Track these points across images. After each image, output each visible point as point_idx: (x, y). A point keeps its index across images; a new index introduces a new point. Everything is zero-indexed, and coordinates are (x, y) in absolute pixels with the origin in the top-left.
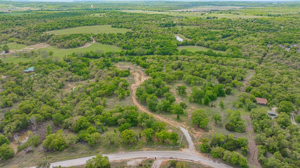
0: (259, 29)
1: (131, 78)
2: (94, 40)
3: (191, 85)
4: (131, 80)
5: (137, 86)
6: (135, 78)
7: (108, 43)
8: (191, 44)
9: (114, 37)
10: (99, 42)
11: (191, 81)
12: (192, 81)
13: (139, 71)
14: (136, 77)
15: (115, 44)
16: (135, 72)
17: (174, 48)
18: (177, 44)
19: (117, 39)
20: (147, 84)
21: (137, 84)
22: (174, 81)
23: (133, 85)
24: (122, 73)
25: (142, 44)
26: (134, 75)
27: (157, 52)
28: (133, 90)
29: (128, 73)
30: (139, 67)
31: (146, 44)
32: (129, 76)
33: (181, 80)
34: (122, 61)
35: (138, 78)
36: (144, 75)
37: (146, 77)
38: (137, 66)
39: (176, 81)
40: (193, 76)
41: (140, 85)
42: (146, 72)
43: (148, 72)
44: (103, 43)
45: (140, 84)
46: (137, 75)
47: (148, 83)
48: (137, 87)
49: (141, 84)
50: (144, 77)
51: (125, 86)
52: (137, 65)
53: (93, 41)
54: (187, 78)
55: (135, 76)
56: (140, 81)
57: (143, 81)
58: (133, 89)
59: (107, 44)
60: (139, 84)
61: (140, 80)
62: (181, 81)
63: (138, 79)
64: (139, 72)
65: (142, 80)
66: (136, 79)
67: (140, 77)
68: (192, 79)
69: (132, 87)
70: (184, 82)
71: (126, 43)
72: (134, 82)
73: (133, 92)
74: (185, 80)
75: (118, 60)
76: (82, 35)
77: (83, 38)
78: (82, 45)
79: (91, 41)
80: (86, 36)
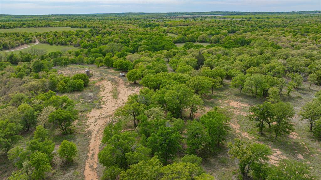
1: (90, 94)
2: (37, 40)
4: (91, 97)
5: (107, 117)
6: (103, 94)
7: (59, 43)
8: (191, 40)
9: (70, 35)
10: (45, 42)
13: (112, 77)
14: (104, 90)
15: (71, 44)
16: (102, 79)
19: (75, 37)
20: (141, 109)
21: (108, 110)
23: (95, 113)
24: (66, 83)
25: (116, 40)
26: (99, 87)
27: (143, 48)
28: (90, 133)
29: (81, 82)
30: (112, 70)
31: (122, 41)
32: (86, 90)
34: (76, 63)
35: (110, 92)
36: (125, 85)
37: (131, 88)
38: (107, 70)
41: (118, 114)
42: (130, 78)
43: (136, 75)
44: (51, 44)
45: (116, 108)
46: (108, 86)
47: (141, 102)
48: (108, 120)
49: (120, 109)
50: (125, 89)
51: (60, 121)
52: (108, 68)
53: (35, 42)
55: (101, 89)
56: (115, 100)
57: (126, 99)
58: (91, 127)
59: (57, 45)
60: (114, 109)
61: (115, 95)
63: (109, 95)
64: (112, 80)
65: (120, 96)
66: (106, 94)
67: (116, 90)
69: (89, 122)
71: (88, 41)
72: (96, 103)
73: (92, 141)
75: (67, 61)
76: (17, 35)
77: (18, 38)
78: (13, 47)
79: (31, 42)
80: (24, 36)
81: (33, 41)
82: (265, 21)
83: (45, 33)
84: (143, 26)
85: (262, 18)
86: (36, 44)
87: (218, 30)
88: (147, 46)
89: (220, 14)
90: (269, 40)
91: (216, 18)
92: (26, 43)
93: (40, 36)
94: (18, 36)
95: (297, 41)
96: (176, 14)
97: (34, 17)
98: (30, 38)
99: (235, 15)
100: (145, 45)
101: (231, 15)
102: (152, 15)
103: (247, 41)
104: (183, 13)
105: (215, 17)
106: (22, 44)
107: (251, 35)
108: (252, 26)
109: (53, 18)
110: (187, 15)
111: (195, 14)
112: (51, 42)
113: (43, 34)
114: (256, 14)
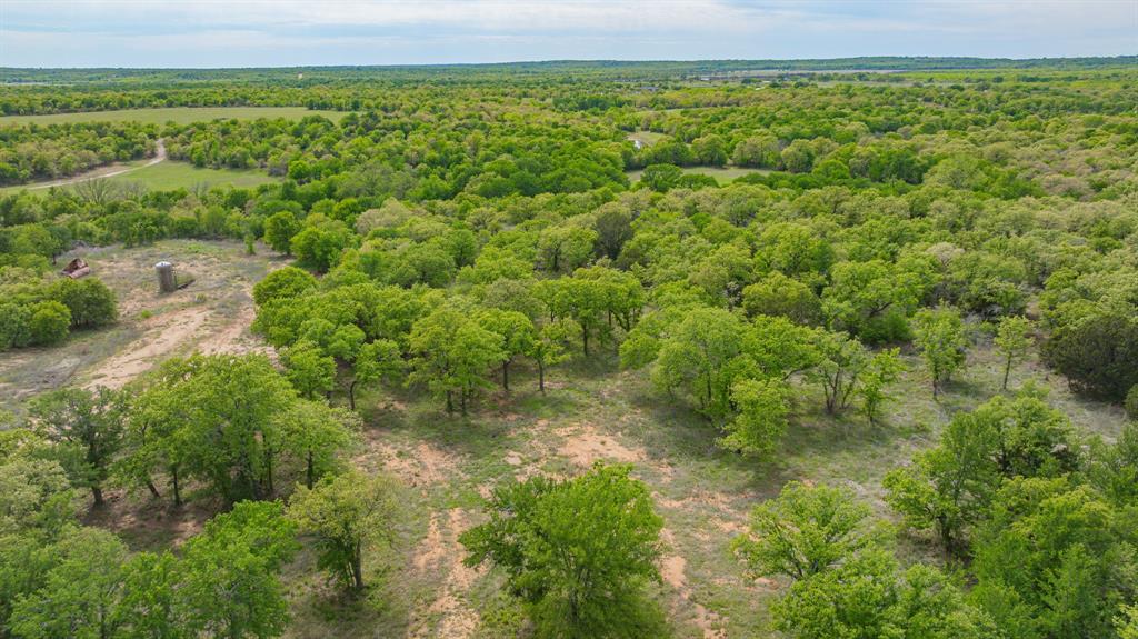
0: (1034, 105)
1: (65, 364)
2: (161, 150)
3: (731, 442)
6: (114, 363)
7: (223, 162)
8: (707, 159)
9: (274, 133)
10: (183, 158)
11: (725, 390)
12: (744, 390)
14: (141, 347)
16: (201, 302)
17: (604, 165)
18: (626, 155)
19: (285, 140)
22: (528, 386)
27: (481, 184)
31: (435, 154)
33: (610, 370)
39: (555, 384)
40: (751, 313)
44: (200, 164)
52: (285, 256)
53: (153, 155)
54: (671, 344)
59: (216, 169)
62: (609, 385)
64: (227, 308)
68: (747, 359)
70: (641, 402)
71: (319, 155)
74: (656, 369)
75: (153, 228)
76: (100, 130)
77: (99, 142)
78: (67, 174)
79: (138, 155)
80: (121, 134)
81: (149, 152)
82: (1047, 89)
83: (194, 125)
84: (570, 105)
85: (1045, 80)
86: (154, 162)
87: (831, 122)
88: (499, 177)
89: (893, 68)
90: (1010, 160)
91: (867, 80)
92: (118, 159)
93: (175, 135)
94: (101, 135)
95: (1128, 166)
96: (727, 67)
97: (240, 75)
98: (137, 143)
99: (951, 68)
100: (493, 173)
101: (936, 68)
102: (642, 68)
103: (919, 165)
104: (756, 62)
105: (861, 77)
106: (107, 162)
107: (947, 141)
108: (980, 109)
109: (300, 76)
110: (768, 68)
111: (797, 65)
112: (200, 158)
113: (187, 128)
114: (1033, 65)
